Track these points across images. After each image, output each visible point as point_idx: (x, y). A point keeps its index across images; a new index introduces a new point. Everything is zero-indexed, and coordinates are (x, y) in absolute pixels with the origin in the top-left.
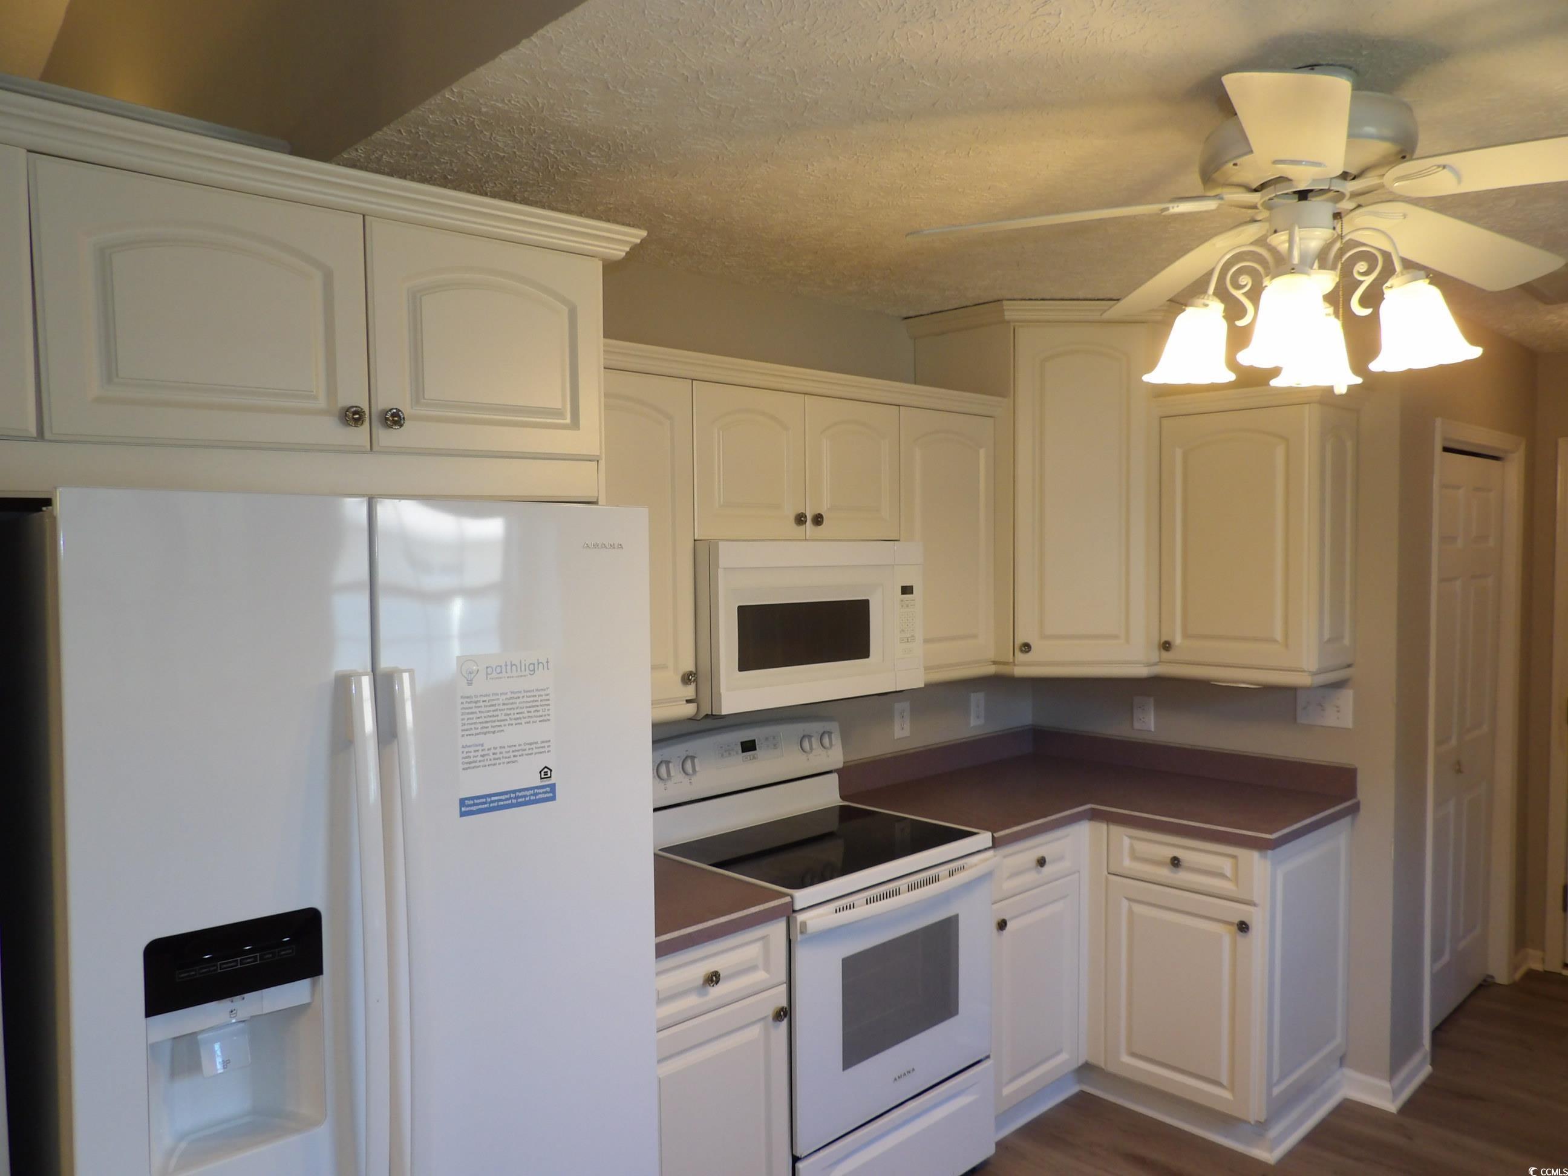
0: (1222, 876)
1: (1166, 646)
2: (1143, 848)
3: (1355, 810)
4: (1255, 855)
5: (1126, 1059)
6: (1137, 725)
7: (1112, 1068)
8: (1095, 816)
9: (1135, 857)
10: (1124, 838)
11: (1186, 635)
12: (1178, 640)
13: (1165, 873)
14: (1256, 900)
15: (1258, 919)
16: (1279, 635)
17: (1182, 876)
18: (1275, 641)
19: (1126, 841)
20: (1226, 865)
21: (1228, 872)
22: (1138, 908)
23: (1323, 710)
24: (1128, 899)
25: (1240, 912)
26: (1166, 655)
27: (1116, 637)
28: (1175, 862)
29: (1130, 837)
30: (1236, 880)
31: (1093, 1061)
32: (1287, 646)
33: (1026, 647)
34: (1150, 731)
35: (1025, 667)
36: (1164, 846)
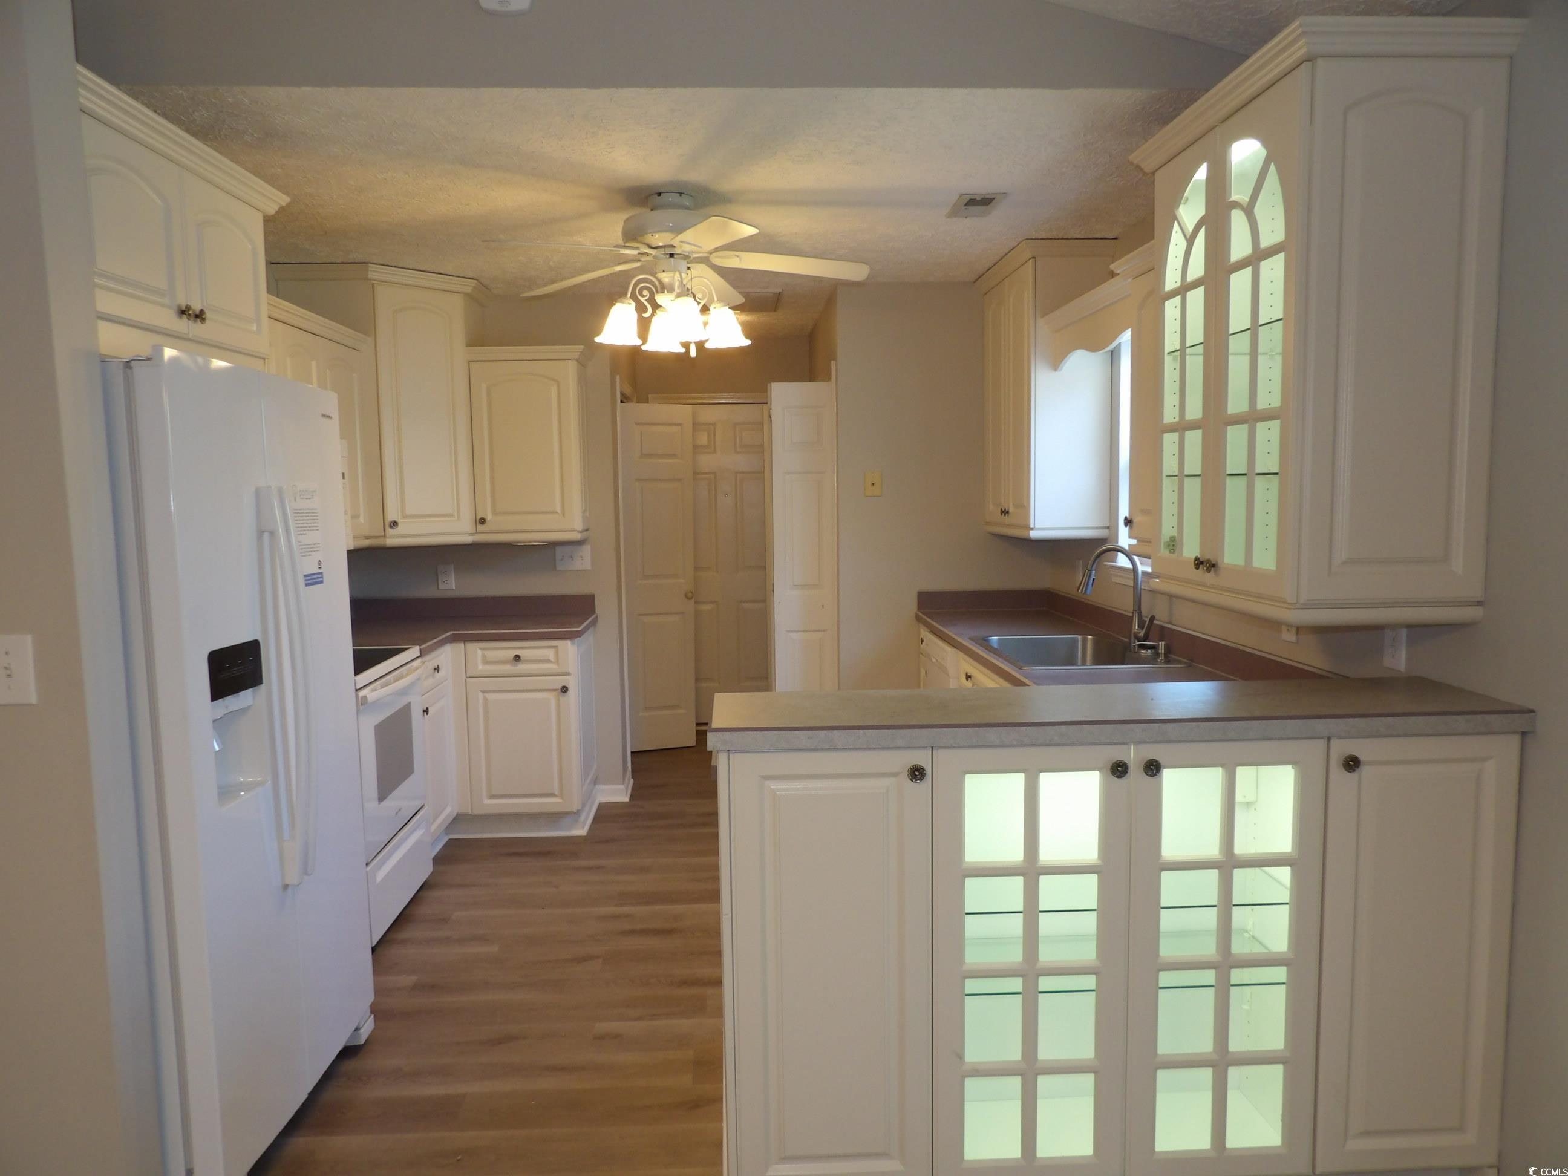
0: (548, 661)
1: (482, 521)
2: (492, 654)
3: (594, 623)
4: (569, 642)
5: (487, 801)
6: (441, 586)
7: (478, 811)
8: (454, 639)
9: (486, 661)
10: (477, 651)
11: (495, 513)
12: (489, 517)
13: (508, 668)
14: (570, 670)
15: (572, 683)
16: (559, 510)
17: (522, 667)
18: (555, 512)
19: (479, 652)
20: (550, 654)
21: (552, 658)
22: (490, 696)
23: (573, 560)
24: (483, 692)
25: (559, 682)
26: (481, 528)
27: (452, 515)
28: (517, 658)
29: (481, 649)
30: (557, 662)
31: (463, 811)
32: (564, 515)
33: (394, 524)
34: (453, 589)
35: (394, 539)
36: (504, 651)
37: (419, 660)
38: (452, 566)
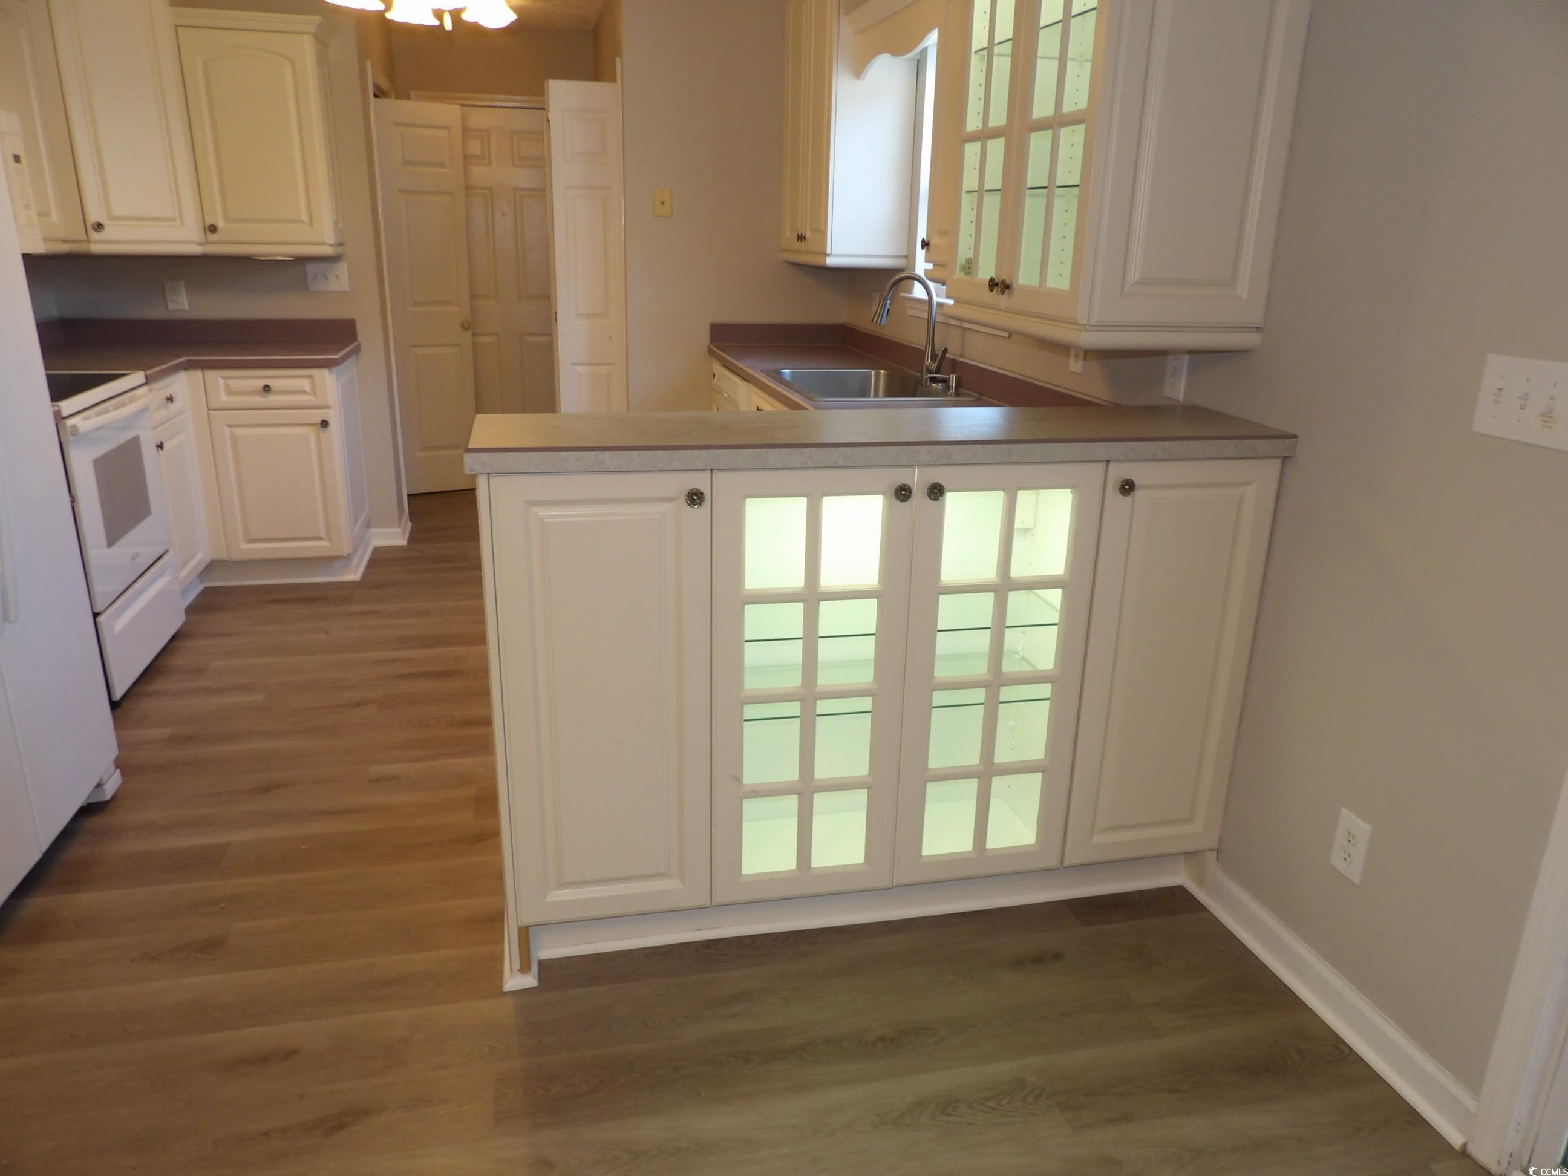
0: (303, 392)
1: (213, 229)
2: (235, 384)
3: (357, 351)
4: (325, 371)
5: (245, 546)
6: (171, 306)
7: (235, 557)
8: (189, 366)
9: (230, 392)
10: (217, 379)
11: (227, 219)
12: (221, 224)
13: (257, 400)
14: (330, 404)
15: (334, 417)
16: (304, 217)
17: (272, 399)
18: (301, 222)
19: (221, 382)
20: (305, 384)
21: (308, 389)
22: (239, 431)
23: (327, 279)
24: (230, 426)
25: (318, 415)
26: (211, 237)
27: (172, 220)
28: (267, 389)
29: (224, 378)
30: (314, 392)
31: (216, 557)
32: (311, 225)
33: (99, 227)
34: (186, 310)
35: (100, 245)
36: (253, 379)
37: (145, 389)
38: (182, 283)
